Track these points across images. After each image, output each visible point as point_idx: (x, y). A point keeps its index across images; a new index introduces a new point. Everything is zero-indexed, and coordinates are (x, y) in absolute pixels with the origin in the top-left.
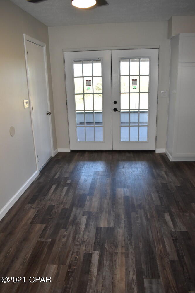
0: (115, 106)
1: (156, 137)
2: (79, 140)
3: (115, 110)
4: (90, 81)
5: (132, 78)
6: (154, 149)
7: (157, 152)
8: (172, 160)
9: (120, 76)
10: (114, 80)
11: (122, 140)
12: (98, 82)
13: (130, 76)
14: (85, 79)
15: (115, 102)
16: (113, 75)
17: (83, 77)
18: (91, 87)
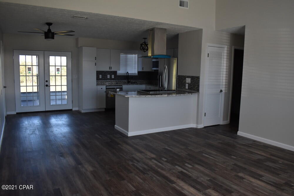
0: (46, 83)
1: (72, 101)
2: (22, 106)
3: (47, 86)
4: (30, 68)
5: (57, 67)
6: (72, 109)
7: (73, 110)
8: (83, 112)
9: (49, 66)
10: (46, 68)
11: (51, 104)
12: (35, 70)
13: (55, 66)
14: (27, 67)
15: (47, 81)
16: (45, 65)
17: (26, 66)
18: (31, 72)
